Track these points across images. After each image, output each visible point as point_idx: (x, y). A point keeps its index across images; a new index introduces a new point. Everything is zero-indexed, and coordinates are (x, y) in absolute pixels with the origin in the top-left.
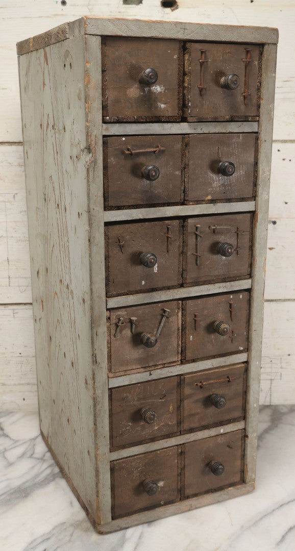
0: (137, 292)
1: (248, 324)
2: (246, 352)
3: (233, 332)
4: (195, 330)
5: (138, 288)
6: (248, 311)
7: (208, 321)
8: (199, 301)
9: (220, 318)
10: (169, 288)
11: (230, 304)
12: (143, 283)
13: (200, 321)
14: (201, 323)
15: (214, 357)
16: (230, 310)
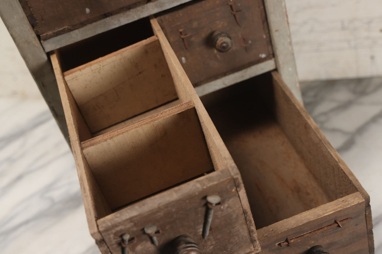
0: (83, 24)
1: (266, 23)
2: (270, 59)
3: (244, 39)
4: (186, 49)
5: (83, 19)
6: (262, 7)
7: (204, 35)
8: (180, 13)
9: (220, 26)
10: (129, 8)
11: (231, 7)
12: (88, 10)
13: (191, 37)
14: (193, 39)
15: (225, 74)
16: (232, 13)
